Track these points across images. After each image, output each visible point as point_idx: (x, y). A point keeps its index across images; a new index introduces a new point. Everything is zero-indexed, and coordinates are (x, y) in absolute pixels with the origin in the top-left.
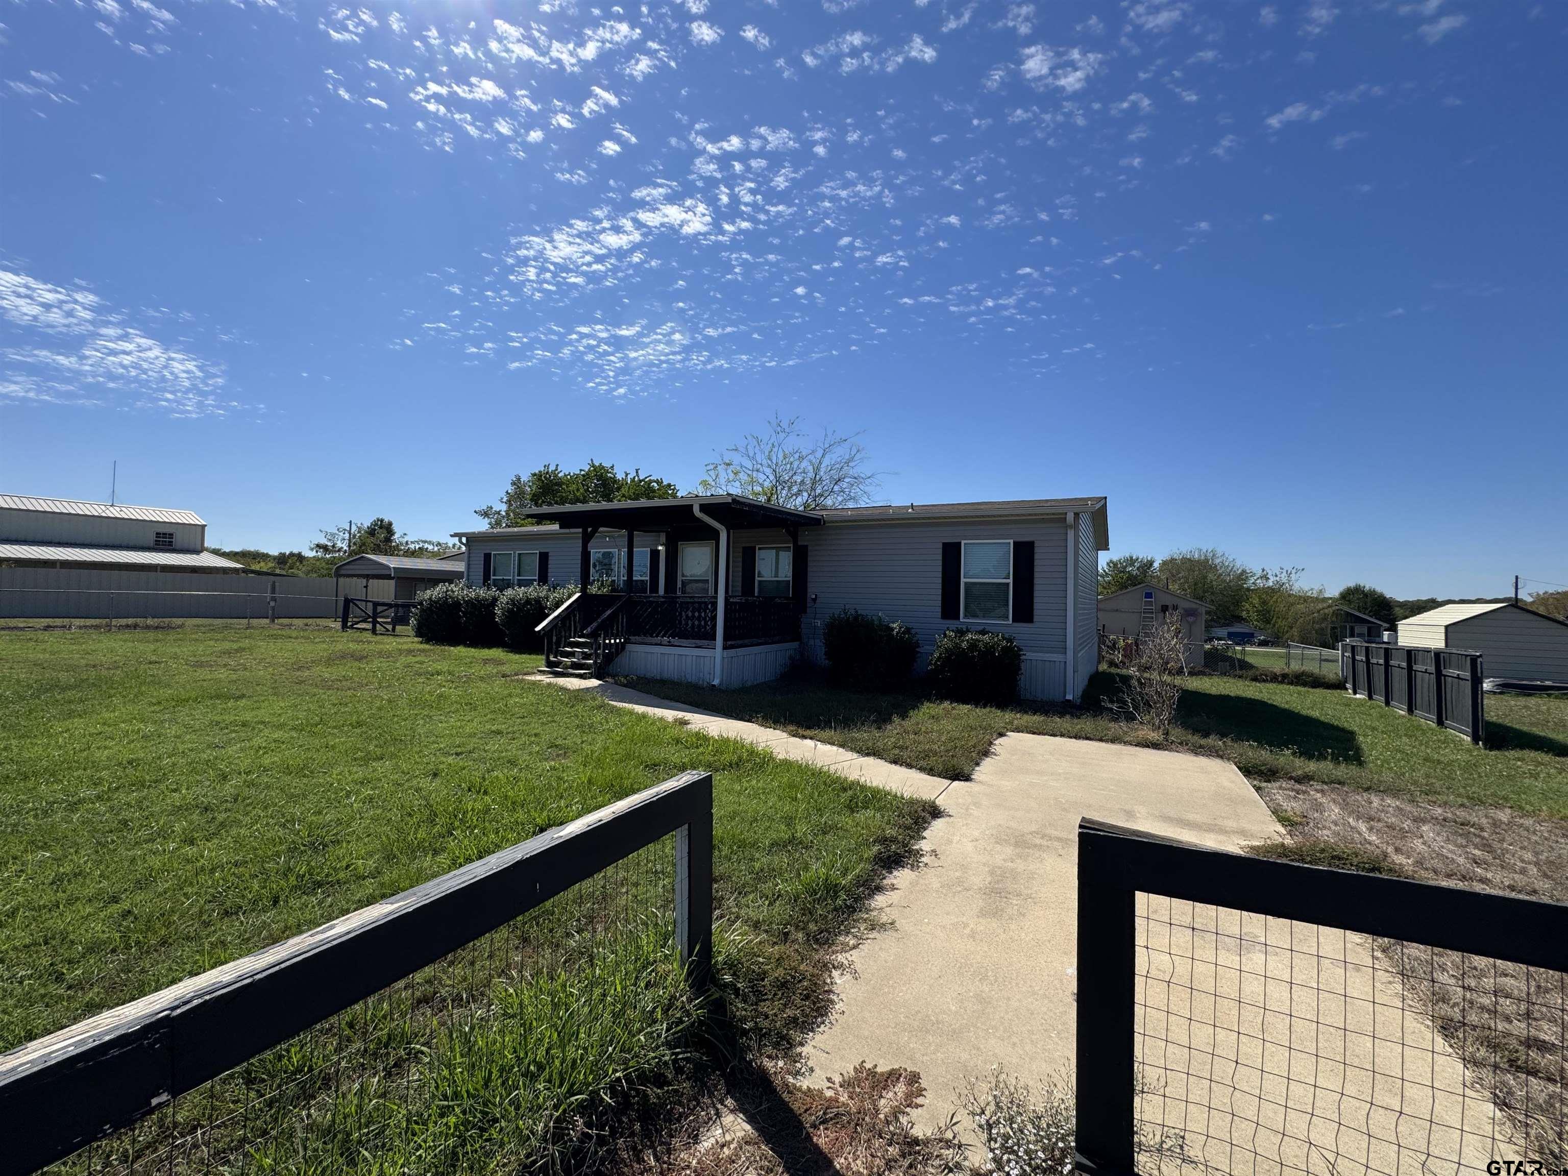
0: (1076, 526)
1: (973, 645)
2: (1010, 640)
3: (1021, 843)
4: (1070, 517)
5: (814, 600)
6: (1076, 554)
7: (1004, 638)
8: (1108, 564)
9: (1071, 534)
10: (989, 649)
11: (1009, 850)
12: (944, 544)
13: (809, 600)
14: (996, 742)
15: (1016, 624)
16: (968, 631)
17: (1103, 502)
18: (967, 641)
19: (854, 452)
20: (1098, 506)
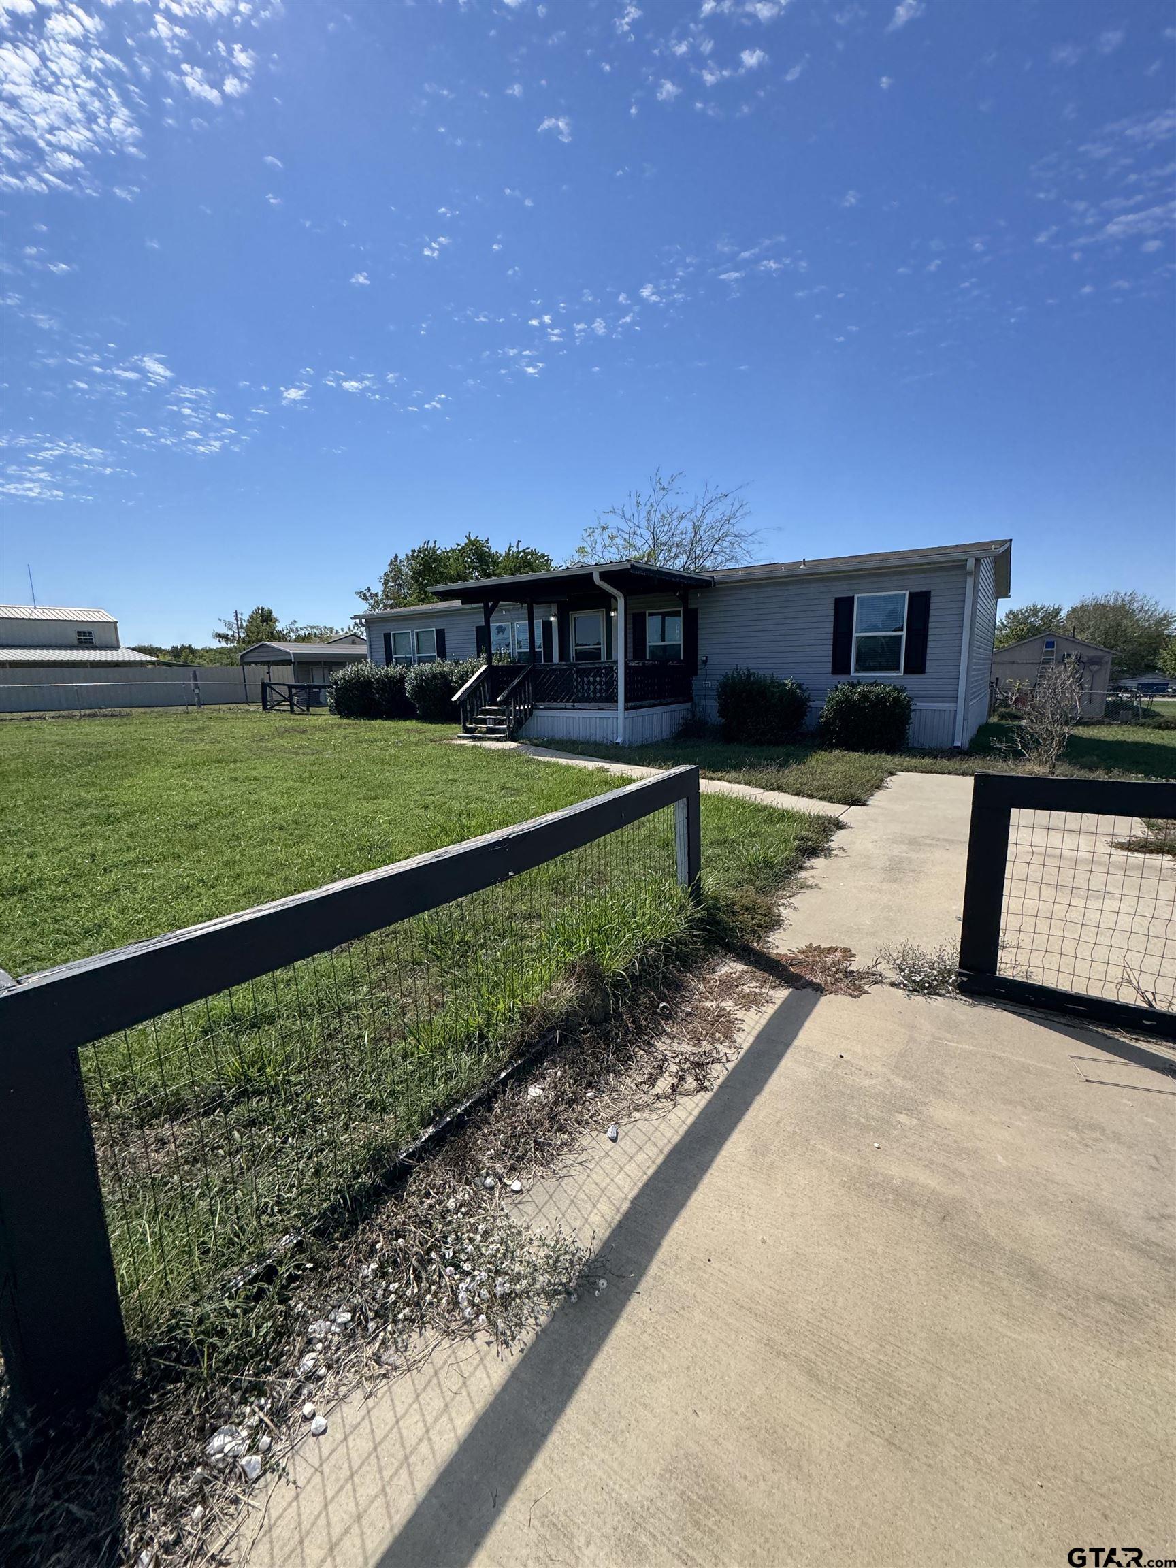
0: (975, 573)
1: (864, 696)
2: (901, 691)
3: (913, 842)
4: (971, 563)
5: (705, 662)
6: (975, 603)
7: (895, 689)
8: (1007, 616)
9: (970, 582)
10: (880, 700)
11: (904, 847)
12: (836, 599)
13: (699, 663)
14: (888, 779)
15: (907, 676)
16: (859, 683)
17: (1007, 546)
18: (859, 693)
19: (736, 506)
20: (1002, 550)
